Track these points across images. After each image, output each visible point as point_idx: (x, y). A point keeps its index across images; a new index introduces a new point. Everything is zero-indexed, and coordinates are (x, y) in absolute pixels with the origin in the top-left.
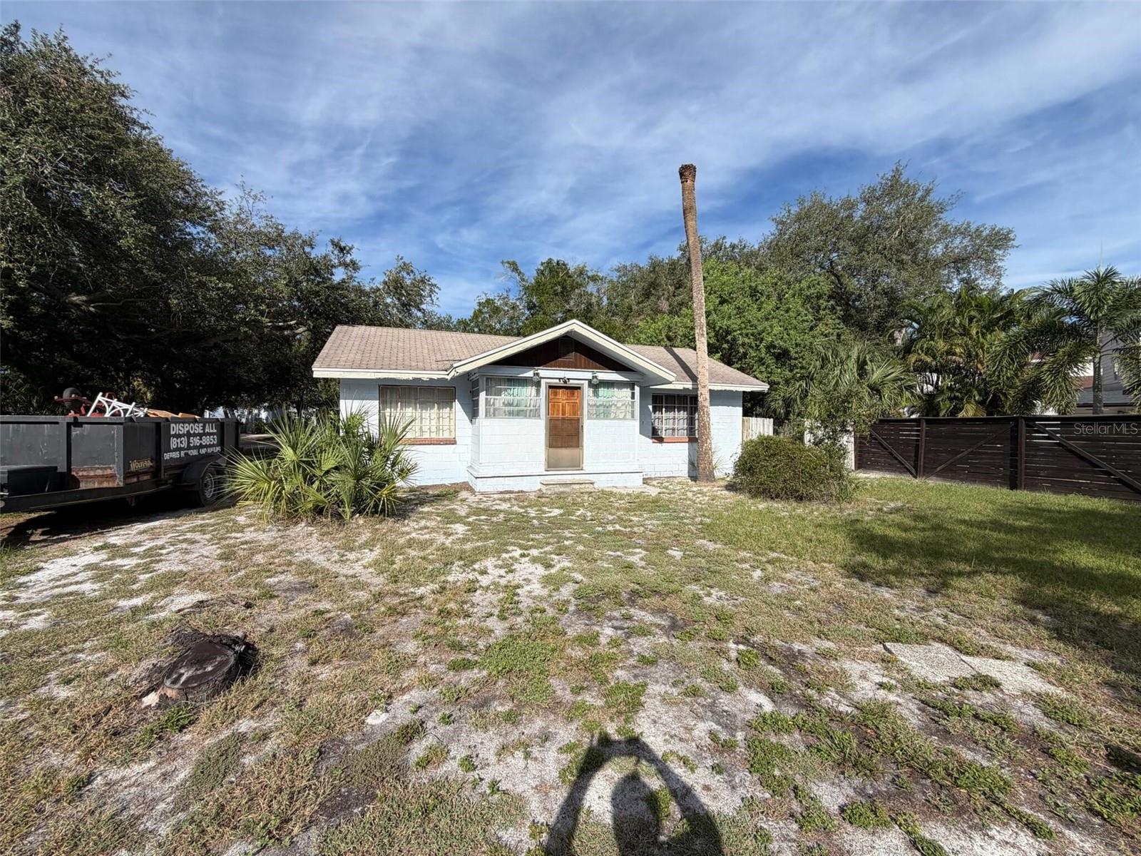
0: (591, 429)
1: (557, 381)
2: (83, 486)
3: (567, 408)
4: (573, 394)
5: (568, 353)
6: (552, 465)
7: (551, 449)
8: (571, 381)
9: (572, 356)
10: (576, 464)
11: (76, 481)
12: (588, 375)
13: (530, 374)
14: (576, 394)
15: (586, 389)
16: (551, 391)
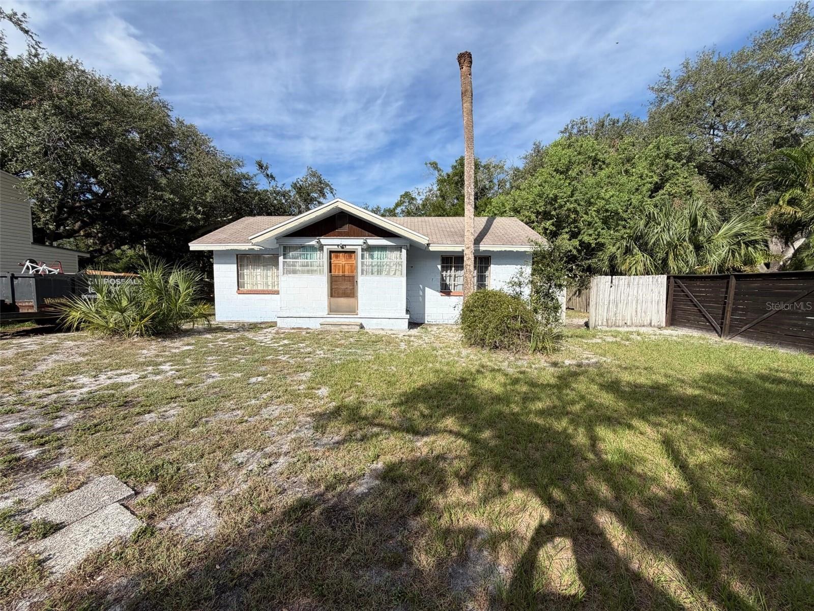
0: (365, 284)
1: (336, 247)
2: (21, 311)
3: (347, 267)
4: (351, 256)
5: (344, 225)
6: (332, 310)
7: (333, 299)
8: (347, 247)
9: (346, 228)
10: (353, 310)
11: (17, 308)
12: (360, 241)
13: (313, 242)
14: (353, 257)
15: (360, 252)
16: (333, 254)
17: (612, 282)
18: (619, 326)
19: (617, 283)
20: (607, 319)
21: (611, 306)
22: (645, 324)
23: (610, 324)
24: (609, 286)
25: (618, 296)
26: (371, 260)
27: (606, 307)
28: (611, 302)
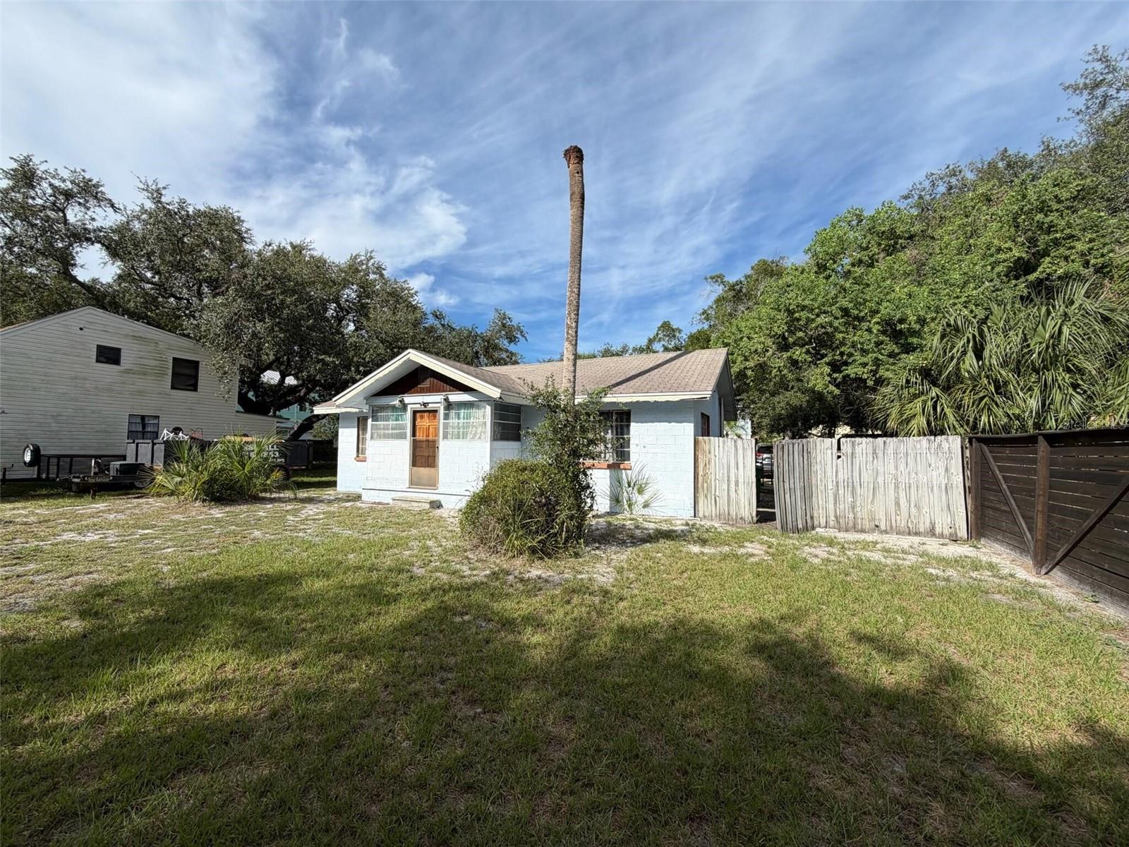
0: (447, 450)
1: (418, 406)
3: (430, 430)
4: (434, 417)
5: (424, 381)
6: (414, 482)
7: (413, 468)
8: (429, 405)
9: (428, 382)
10: (432, 484)
12: (441, 398)
13: (397, 401)
14: (437, 417)
15: (442, 412)
16: (418, 415)
17: (839, 449)
18: (863, 531)
19: (850, 451)
20: (836, 517)
21: (841, 492)
22: (922, 530)
23: (843, 524)
24: (835, 457)
25: (856, 474)
26: (457, 420)
27: (831, 493)
28: (841, 484)
